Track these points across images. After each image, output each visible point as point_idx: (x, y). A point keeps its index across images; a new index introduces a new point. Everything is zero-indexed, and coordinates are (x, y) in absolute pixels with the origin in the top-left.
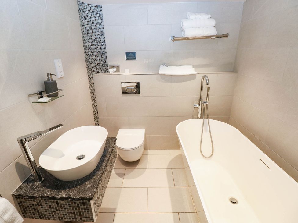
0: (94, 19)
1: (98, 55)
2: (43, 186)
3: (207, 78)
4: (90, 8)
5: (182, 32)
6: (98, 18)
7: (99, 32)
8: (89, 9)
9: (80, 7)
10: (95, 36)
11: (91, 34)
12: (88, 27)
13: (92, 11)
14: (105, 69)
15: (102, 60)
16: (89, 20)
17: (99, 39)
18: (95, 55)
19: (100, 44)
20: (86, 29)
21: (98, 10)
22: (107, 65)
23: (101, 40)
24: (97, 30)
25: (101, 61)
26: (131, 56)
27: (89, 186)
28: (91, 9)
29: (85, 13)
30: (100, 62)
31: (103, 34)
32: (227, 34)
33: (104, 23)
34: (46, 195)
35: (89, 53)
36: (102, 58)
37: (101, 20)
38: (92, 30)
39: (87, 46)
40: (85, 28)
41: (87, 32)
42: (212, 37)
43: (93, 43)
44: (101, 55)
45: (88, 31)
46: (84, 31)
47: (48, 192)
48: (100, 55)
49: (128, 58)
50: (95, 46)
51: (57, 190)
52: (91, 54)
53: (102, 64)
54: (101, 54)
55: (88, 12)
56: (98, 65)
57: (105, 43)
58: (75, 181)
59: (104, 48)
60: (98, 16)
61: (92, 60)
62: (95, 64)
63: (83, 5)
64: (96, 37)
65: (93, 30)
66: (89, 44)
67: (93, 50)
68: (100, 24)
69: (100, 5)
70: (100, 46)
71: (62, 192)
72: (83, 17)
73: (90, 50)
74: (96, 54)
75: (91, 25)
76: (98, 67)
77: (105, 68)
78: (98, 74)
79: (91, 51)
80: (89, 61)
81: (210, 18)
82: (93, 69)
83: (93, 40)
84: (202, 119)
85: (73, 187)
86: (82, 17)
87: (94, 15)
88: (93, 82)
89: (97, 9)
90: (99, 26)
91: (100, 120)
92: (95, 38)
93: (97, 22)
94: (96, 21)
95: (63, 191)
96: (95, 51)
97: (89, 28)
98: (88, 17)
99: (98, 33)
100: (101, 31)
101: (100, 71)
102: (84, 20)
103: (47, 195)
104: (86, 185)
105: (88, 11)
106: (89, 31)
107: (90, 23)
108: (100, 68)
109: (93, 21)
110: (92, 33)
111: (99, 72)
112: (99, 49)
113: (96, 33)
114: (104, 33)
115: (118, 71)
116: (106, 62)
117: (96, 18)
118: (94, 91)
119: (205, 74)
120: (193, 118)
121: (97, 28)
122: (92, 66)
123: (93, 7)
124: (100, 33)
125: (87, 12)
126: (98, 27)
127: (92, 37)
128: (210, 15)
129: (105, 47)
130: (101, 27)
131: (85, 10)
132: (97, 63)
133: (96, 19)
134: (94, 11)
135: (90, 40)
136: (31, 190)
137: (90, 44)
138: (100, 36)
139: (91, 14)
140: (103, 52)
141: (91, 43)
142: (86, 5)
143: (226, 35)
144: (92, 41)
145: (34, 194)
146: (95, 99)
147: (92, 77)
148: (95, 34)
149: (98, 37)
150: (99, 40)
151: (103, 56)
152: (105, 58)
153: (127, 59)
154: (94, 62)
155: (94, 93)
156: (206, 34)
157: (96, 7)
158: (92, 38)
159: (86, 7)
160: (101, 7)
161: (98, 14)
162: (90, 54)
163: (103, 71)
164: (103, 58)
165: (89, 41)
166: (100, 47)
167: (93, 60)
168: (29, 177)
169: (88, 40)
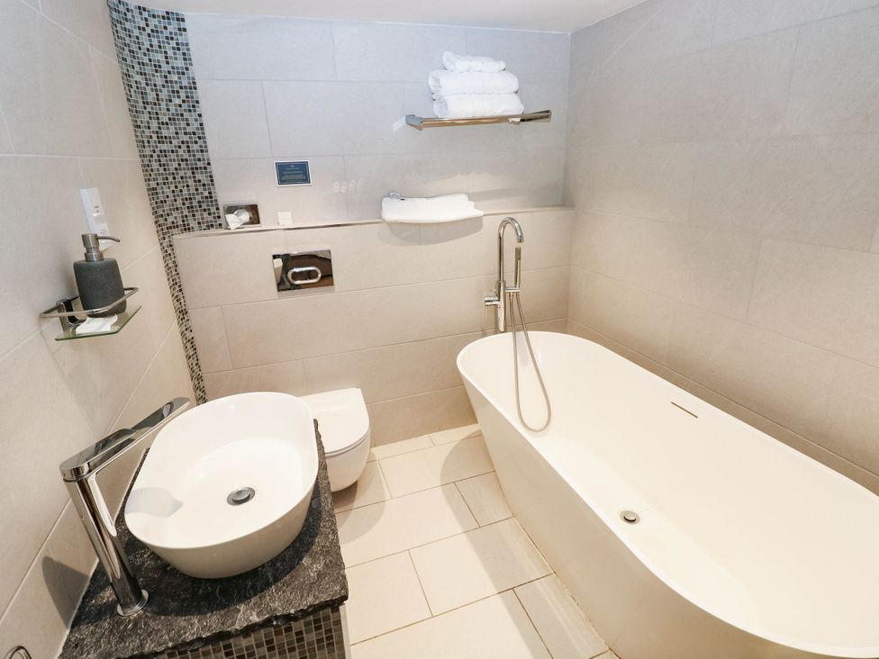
0: (160, 57)
1: (181, 173)
2: (159, 614)
3: (517, 225)
4: (146, 19)
5: (435, 105)
6: (175, 54)
7: (179, 97)
8: (143, 24)
9: (115, 15)
10: (168, 110)
11: (155, 104)
12: (143, 82)
13: (152, 31)
14: (211, 218)
15: (197, 190)
16: (146, 60)
17: (183, 120)
18: (173, 174)
19: (186, 138)
20: (137, 88)
21: (170, 28)
22: (217, 205)
23: (188, 124)
24: (173, 92)
25: (192, 190)
26: (293, 173)
27: (318, 566)
28: (147, 25)
29: (130, 36)
30: (189, 194)
31: (194, 106)
32: (548, 112)
33: (197, 71)
34: (189, 637)
35: (155, 165)
36: (195, 181)
37: (185, 59)
38: (156, 90)
39: (146, 144)
40: (134, 85)
41: (143, 98)
42: (511, 120)
43: (165, 133)
44: (193, 173)
45: (144, 94)
46: (133, 93)
47: (192, 625)
48: (189, 173)
49: (283, 178)
50: (171, 142)
51: (217, 609)
52: (161, 170)
53: (199, 202)
54: (194, 170)
55: (141, 34)
56: (184, 204)
57: (203, 133)
58: (263, 566)
59: (202, 151)
60: (173, 48)
61: (166, 190)
62: (176, 201)
63: (122, 8)
64: (173, 114)
65: (161, 91)
66: (151, 137)
67: (166, 156)
68: (183, 74)
69: (177, 14)
70: (187, 142)
71: (239, 611)
72: (126, 49)
73: (155, 155)
74: (176, 169)
75: (153, 75)
76: (186, 212)
77: (210, 214)
78: (186, 235)
79: (160, 161)
80: (157, 194)
81: (504, 70)
82: (170, 219)
83: (163, 123)
84: (510, 335)
85: (268, 585)
86: (123, 49)
87: (159, 42)
88: (174, 262)
89: (170, 24)
90: (180, 78)
91: (206, 383)
92: (170, 119)
93: (173, 68)
94: (168, 63)
95: (242, 607)
96: (170, 160)
97: (147, 84)
98: (140, 49)
99: (177, 101)
100: (187, 97)
101: (193, 224)
102: (129, 59)
103: (193, 635)
104: (306, 568)
105: (139, 28)
106: (146, 93)
107: (148, 70)
108: (194, 215)
109: (159, 61)
110: (158, 100)
111: (189, 229)
112: (184, 151)
113: (170, 101)
114: (197, 102)
115: (255, 220)
116: (210, 193)
117: (166, 52)
118: (181, 290)
119: (509, 216)
120: (484, 335)
121: (172, 87)
122: (166, 208)
123: (154, 16)
124: (184, 101)
125: (136, 32)
126: (176, 82)
127: (157, 114)
128: (504, 61)
129: (206, 147)
130: (185, 83)
131: (128, 25)
132: (183, 200)
133: (166, 58)
134: (157, 32)
135: (154, 124)
136: (122, 639)
137: (154, 136)
138: (185, 110)
139: (150, 41)
140: (200, 164)
141: (157, 132)
142: (132, 11)
143: (545, 115)
144: (160, 128)
145: (142, 646)
146: (186, 318)
147: (171, 246)
148: (167, 105)
149: (177, 115)
150: (183, 124)
151: (199, 176)
152: (204, 179)
153: (282, 181)
154: (171, 195)
155: (181, 296)
156: (499, 110)
157: (164, 18)
158: (158, 119)
159: (133, 16)
160: (183, 20)
161: (174, 42)
162: (158, 170)
163: (203, 223)
164: (199, 181)
165: (149, 128)
166: (188, 147)
167: (169, 188)
168: (82, 602)
169: (148, 123)
